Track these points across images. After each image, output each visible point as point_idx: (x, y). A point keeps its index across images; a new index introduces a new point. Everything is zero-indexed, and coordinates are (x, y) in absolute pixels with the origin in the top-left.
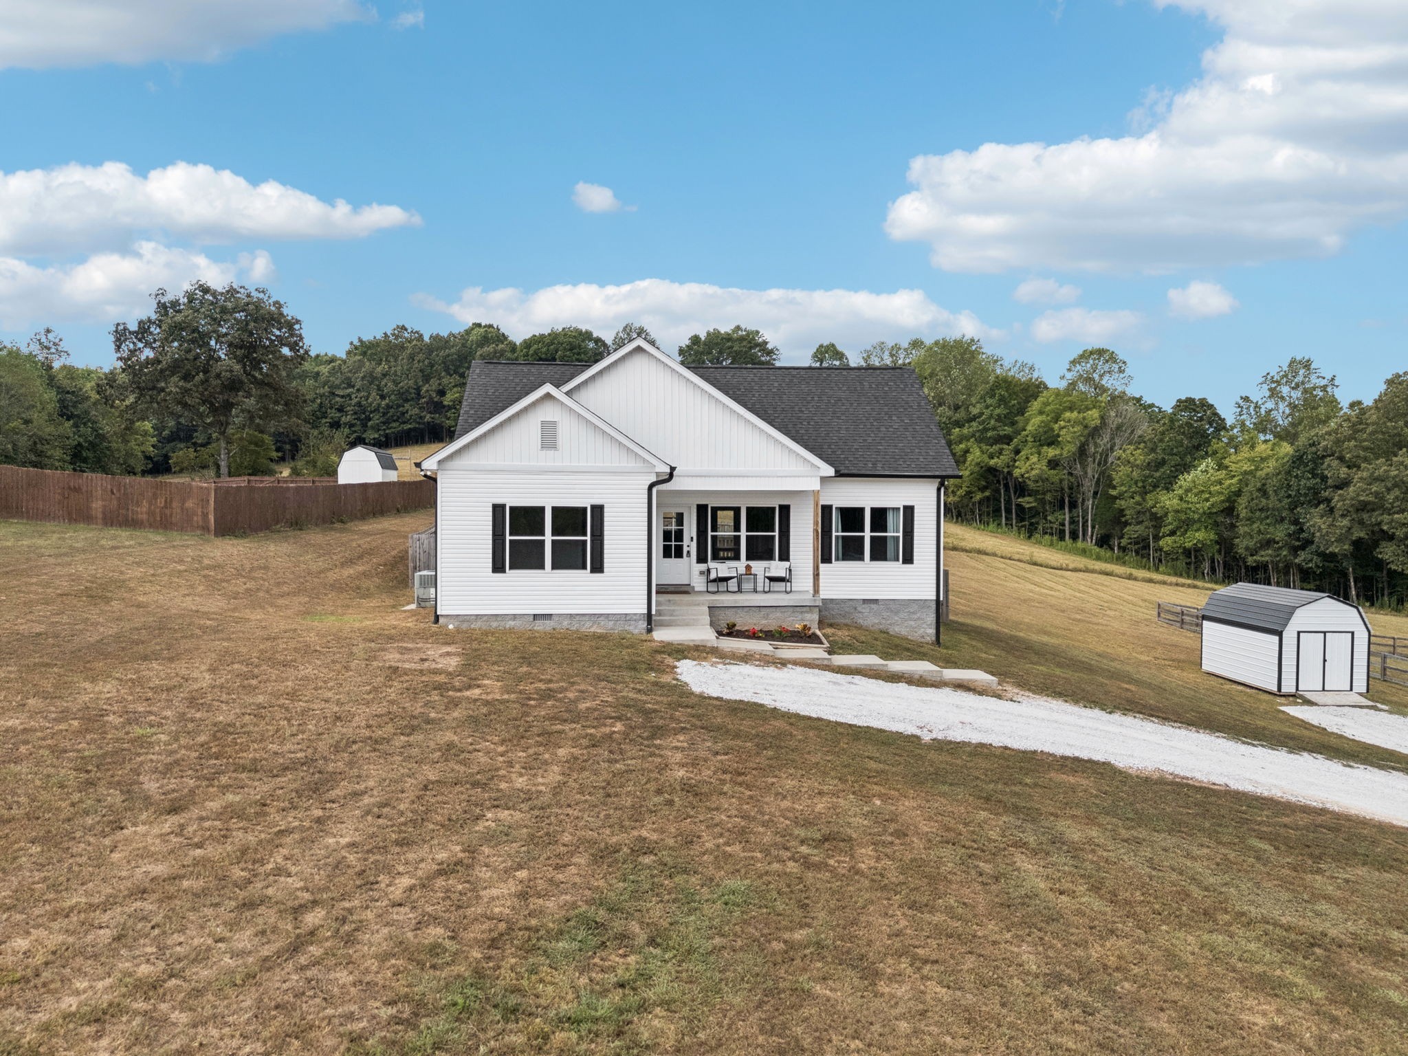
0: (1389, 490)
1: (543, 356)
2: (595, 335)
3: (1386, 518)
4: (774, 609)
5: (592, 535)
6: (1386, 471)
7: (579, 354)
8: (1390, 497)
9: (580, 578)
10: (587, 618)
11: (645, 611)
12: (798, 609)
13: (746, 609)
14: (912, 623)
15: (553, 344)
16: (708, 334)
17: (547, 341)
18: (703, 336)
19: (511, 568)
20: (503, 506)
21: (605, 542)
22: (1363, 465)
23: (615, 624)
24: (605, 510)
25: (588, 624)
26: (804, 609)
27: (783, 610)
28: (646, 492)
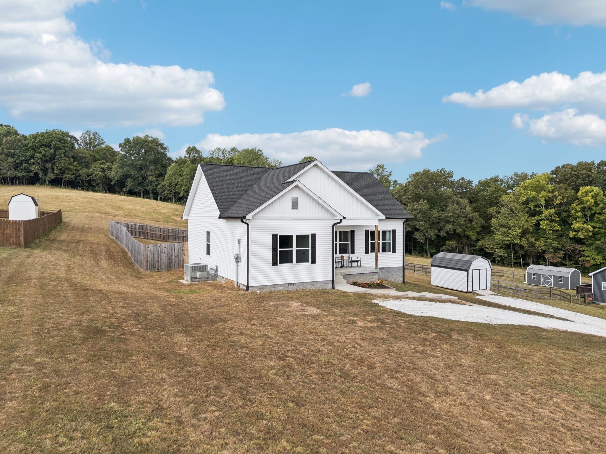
0: (418, 213)
1: (44, 143)
2: (70, 134)
3: (418, 223)
4: (362, 275)
5: (311, 247)
6: (417, 207)
7: (64, 143)
8: (419, 216)
9: (306, 266)
10: (309, 284)
11: (331, 279)
12: (371, 274)
13: (353, 275)
14: (395, 276)
15: (50, 137)
16: (134, 139)
17: (46, 136)
18: (131, 139)
19: (280, 263)
20: (277, 235)
21: (317, 250)
22: (409, 205)
23: (320, 286)
24: (317, 236)
25: (310, 286)
26: (373, 274)
27: (366, 274)
28: (331, 228)
